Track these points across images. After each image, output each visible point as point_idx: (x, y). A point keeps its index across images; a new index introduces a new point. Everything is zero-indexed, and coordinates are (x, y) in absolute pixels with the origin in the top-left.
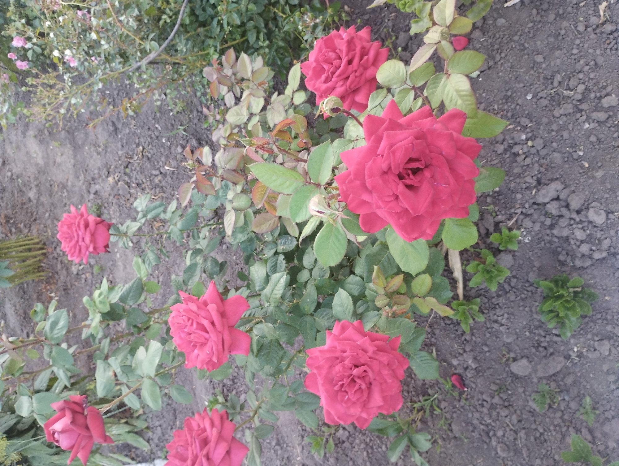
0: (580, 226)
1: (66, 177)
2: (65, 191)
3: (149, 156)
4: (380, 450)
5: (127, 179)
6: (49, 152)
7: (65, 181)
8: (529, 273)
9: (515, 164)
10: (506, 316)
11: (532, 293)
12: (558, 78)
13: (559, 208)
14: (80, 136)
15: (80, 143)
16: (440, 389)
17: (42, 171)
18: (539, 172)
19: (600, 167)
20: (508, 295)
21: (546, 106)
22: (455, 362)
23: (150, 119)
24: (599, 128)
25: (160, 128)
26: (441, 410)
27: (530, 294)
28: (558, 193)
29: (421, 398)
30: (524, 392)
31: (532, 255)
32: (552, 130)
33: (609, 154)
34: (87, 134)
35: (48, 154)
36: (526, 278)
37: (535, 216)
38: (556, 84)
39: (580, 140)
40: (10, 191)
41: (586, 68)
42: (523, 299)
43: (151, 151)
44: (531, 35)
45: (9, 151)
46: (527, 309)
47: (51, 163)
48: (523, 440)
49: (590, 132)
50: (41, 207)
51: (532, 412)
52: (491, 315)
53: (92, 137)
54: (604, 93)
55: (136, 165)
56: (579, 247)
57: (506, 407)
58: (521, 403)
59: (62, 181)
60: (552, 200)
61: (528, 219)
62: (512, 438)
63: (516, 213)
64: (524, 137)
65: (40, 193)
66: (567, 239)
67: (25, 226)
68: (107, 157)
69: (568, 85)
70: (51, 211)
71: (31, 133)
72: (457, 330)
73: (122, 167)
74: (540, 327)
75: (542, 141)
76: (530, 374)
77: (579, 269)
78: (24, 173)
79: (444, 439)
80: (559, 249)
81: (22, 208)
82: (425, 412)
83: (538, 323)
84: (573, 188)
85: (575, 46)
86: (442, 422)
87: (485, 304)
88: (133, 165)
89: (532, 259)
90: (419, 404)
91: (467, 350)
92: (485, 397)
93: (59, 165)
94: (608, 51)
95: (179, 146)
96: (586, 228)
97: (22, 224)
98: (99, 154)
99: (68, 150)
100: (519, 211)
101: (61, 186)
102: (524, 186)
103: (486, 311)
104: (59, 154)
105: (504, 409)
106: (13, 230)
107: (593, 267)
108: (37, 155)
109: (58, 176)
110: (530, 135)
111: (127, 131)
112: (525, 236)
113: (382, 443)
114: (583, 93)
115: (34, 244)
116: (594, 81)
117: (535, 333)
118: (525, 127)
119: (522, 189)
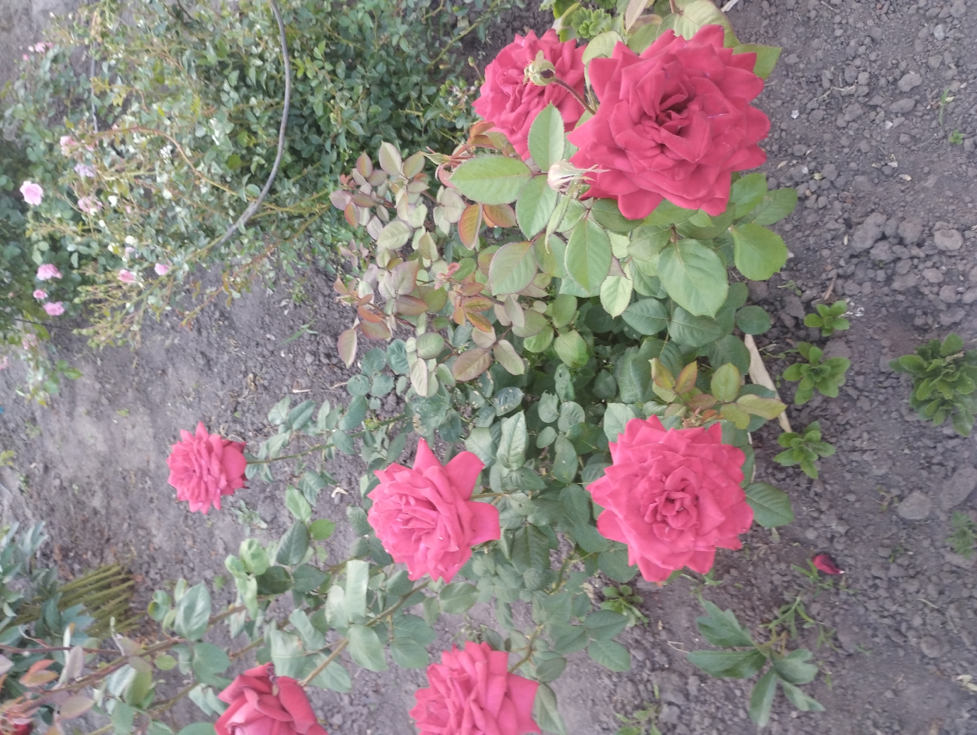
0: (929, 264)
1: (145, 458)
2: (147, 479)
3: (266, 383)
4: (736, 719)
5: (238, 428)
6: (113, 430)
7: (145, 464)
8: (878, 360)
9: (805, 213)
10: (866, 436)
11: (894, 388)
12: (827, 74)
13: (890, 248)
14: (155, 391)
15: (158, 401)
16: (800, 586)
17: (105, 462)
18: (844, 210)
19: (929, 173)
20: (859, 404)
21: (823, 119)
22: (811, 535)
23: (256, 329)
24: (907, 122)
25: (273, 338)
26: (814, 618)
27: (890, 390)
28: (881, 229)
29: (776, 612)
30: (932, 544)
31: (875, 332)
32: (843, 147)
33: (935, 151)
34: (166, 385)
35: (111, 434)
36: (876, 369)
37: (860, 274)
38: (826, 84)
39: (886, 146)
40: (62, 509)
41: (862, 49)
42: (882, 403)
43: (267, 376)
44: (771, 34)
45: (51, 447)
46: (894, 415)
47: (119, 445)
48: (957, 620)
49: (896, 132)
50: (114, 518)
51: (957, 571)
52: (843, 442)
53: (174, 384)
54: (897, 72)
55: (248, 403)
56: (938, 294)
57: (912, 577)
58: (933, 563)
59: (140, 466)
60: (877, 241)
61: (850, 281)
62: (937, 623)
63: (830, 279)
64: (805, 170)
65: (108, 496)
66: (916, 292)
67: (94, 555)
68: (203, 407)
69: (844, 79)
70: (130, 518)
71: (81, 410)
72: (798, 485)
73: (229, 412)
74: (923, 435)
75: (833, 166)
76: (932, 512)
77: (949, 328)
78: (79, 474)
79: (832, 664)
80: (911, 311)
81: (84, 529)
82: (789, 632)
83: (917, 431)
84: (900, 214)
85: (836, 26)
86: (822, 636)
87: (828, 429)
88: (244, 405)
89: (876, 337)
90: (775, 622)
91: (824, 507)
92: (875, 572)
93: (132, 443)
94: (884, 18)
95: (308, 354)
96: (938, 265)
97: (90, 553)
98: (189, 406)
99: (142, 417)
100: (833, 274)
101: (140, 474)
102: (829, 236)
103: (833, 440)
104: (130, 427)
105: (910, 580)
106: (77, 567)
107: (969, 318)
108: (96, 439)
109: (132, 460)
110: (813, 164)
111: (226, 357)
112: (855, 308)
113: (737, 707)
114: (868, 85)
115: (114, 575)
116: (878, 63)
117: (918, 448)
118: (803, 157)
119: (827, 241)
